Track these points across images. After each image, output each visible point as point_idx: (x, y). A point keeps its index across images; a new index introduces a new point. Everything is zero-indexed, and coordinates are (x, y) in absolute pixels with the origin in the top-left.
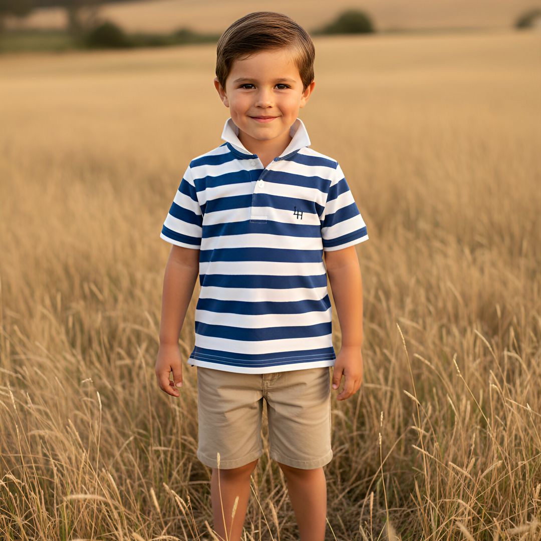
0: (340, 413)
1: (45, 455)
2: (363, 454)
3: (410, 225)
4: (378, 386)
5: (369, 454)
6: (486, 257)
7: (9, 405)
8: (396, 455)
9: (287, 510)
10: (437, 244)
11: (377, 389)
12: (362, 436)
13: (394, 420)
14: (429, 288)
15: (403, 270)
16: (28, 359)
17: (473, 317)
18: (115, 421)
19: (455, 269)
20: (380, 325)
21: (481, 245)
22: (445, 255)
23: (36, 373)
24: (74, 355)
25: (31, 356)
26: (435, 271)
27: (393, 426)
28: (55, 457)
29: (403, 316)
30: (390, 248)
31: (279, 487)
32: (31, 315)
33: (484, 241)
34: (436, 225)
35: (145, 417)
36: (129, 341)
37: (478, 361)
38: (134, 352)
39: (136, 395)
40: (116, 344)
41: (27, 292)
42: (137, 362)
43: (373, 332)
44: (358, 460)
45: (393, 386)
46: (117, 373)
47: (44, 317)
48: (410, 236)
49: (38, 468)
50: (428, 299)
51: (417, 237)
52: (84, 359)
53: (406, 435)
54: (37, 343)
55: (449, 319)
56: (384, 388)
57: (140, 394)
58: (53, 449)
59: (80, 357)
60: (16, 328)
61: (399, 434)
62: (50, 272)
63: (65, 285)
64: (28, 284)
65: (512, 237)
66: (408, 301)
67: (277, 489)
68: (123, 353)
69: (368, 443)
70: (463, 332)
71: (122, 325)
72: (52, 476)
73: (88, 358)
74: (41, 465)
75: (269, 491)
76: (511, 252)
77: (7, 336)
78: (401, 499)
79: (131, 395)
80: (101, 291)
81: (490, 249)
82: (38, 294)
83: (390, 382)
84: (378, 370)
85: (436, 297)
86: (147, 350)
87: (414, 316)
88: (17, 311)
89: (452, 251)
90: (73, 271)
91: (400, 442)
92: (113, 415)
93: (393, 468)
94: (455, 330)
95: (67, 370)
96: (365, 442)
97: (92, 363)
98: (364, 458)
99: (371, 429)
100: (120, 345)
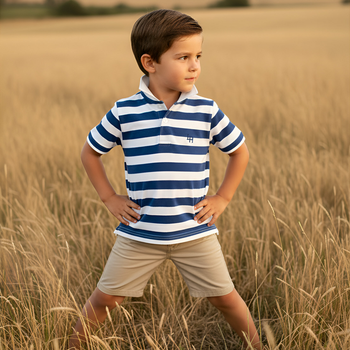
0: (231, 257)
1: (34, 283)
2: (245, 284)
3: (276, 134)
4: (255, 239)
5: (249, 284)
6: (326, 156)
7: (12, 251)
8: (266, 284)
9: (194, 319)
10: (293, 147)
11: (254, 241)
12: (244, 272)
13: (265, 261)
14: (289, 176)
15: (272, 165)
16: (24, 221)
17: (318, 195)
18: (80, 261)
19: (305, 164)
20: (256, 200)
21: (322, 148)
22: (299, 155)
23: (29, 230)
24: (53, 219)
25: (26, 220)
26: (292, 165)
27: (265, 266)
28: (42, 285)
29: (272, 194)
30: (263, 150)
31: (188, 304)
32: (26, 192)
33: (325, 146)
34: (293, 134)
35: (99, 259)
36: (89, 210)
37: (321, 224)
38: (92, 217)
39: (93, 245)
40: (80, 211)
41: (22, 177)
42: (95, 223)
43: (252, 204)
44: (242, 288)
45: (265, 239)
46: (81, 231)
47: (34, 194)
48: (277, 142)
49: (30, 292)
50: (288, 184)
51: (281, 142)
52: (60, 221)
53: (273, 271)
54: (30, 211)
55: (301, 197)
56: (259, 241)
57: (96, 244)
58: (39, 279)
59: (57, 220)
60: (16, 200)
61: (268, 271)
62: (38, 165)
63: (48, 174)
64: (23, 172)
65: (343, 143)
66: (275, 184)
67: (187, 306)
68: (85, 217)
69: (248, 276)
70: (311, 205)
71: (85, 199)
72: (39, 296)
73: (62, 221)
74: (32, 290)
75: (182, 307)
76: (342, 153)
77: (11, 206)
78: (269, 313)
79: (90, 245)
80: (71, 177)
81: (329, 151)
82: (30, 179)
83: (263, 237)
84: (256, 229)
85: (293, 183)
86: (101, 216)
87: (279, 194)
88: (16, 190)
89: (303, 152)
90: (53, 164)
91: (269, 276)
92: (78, 258)
93: (264, 292)
94: (306, 204)
95: (49, 228)
96: (246, 276)
97: (65, 223)
98: (245, 287)
99: (250, 268)
100: (84, 212)
